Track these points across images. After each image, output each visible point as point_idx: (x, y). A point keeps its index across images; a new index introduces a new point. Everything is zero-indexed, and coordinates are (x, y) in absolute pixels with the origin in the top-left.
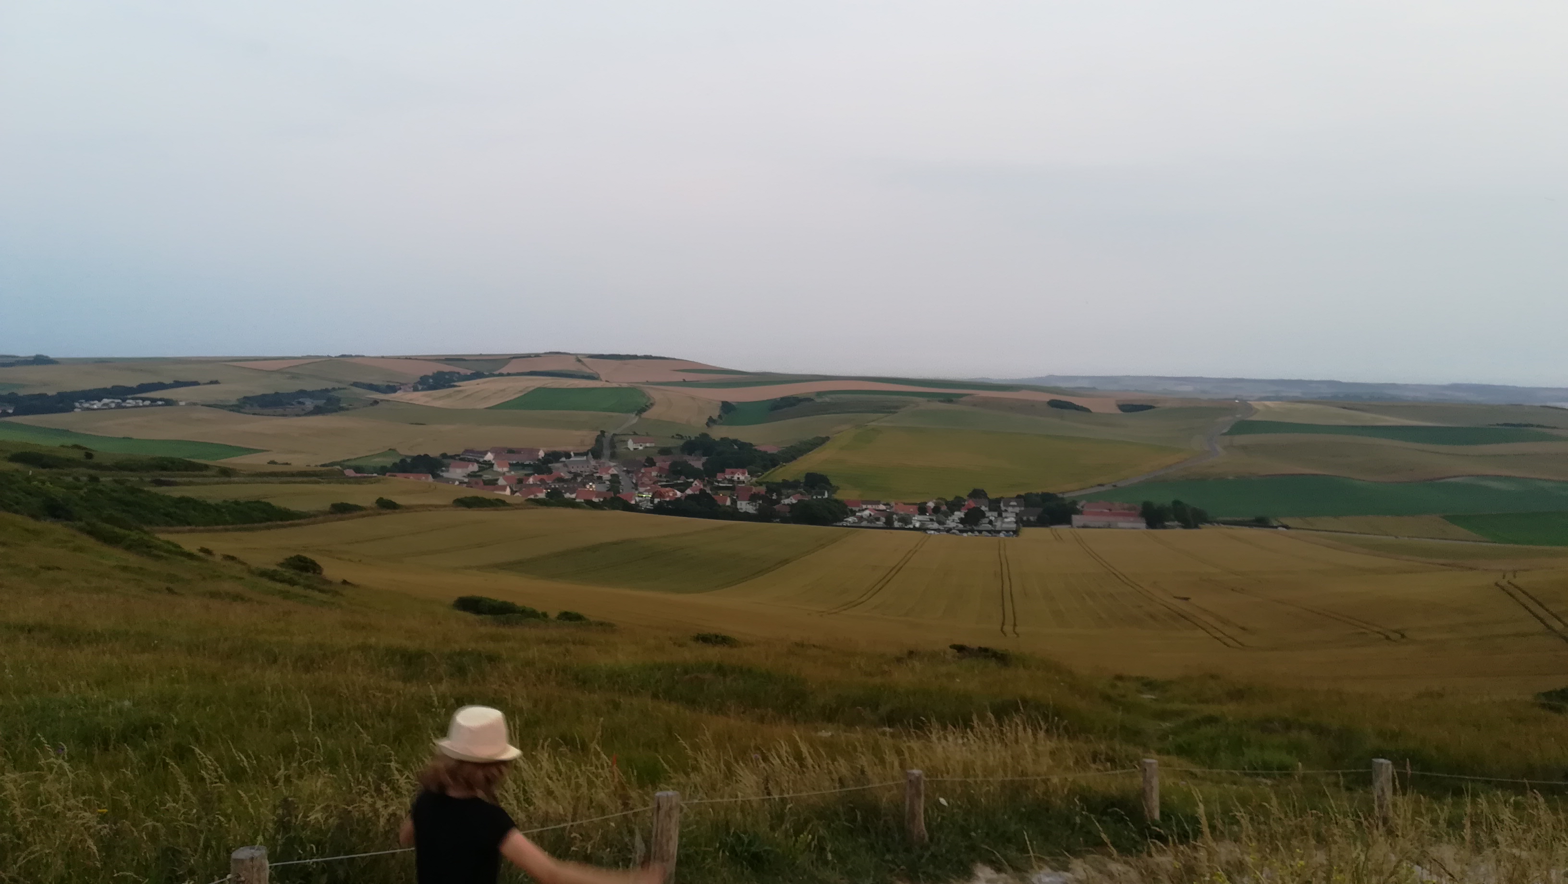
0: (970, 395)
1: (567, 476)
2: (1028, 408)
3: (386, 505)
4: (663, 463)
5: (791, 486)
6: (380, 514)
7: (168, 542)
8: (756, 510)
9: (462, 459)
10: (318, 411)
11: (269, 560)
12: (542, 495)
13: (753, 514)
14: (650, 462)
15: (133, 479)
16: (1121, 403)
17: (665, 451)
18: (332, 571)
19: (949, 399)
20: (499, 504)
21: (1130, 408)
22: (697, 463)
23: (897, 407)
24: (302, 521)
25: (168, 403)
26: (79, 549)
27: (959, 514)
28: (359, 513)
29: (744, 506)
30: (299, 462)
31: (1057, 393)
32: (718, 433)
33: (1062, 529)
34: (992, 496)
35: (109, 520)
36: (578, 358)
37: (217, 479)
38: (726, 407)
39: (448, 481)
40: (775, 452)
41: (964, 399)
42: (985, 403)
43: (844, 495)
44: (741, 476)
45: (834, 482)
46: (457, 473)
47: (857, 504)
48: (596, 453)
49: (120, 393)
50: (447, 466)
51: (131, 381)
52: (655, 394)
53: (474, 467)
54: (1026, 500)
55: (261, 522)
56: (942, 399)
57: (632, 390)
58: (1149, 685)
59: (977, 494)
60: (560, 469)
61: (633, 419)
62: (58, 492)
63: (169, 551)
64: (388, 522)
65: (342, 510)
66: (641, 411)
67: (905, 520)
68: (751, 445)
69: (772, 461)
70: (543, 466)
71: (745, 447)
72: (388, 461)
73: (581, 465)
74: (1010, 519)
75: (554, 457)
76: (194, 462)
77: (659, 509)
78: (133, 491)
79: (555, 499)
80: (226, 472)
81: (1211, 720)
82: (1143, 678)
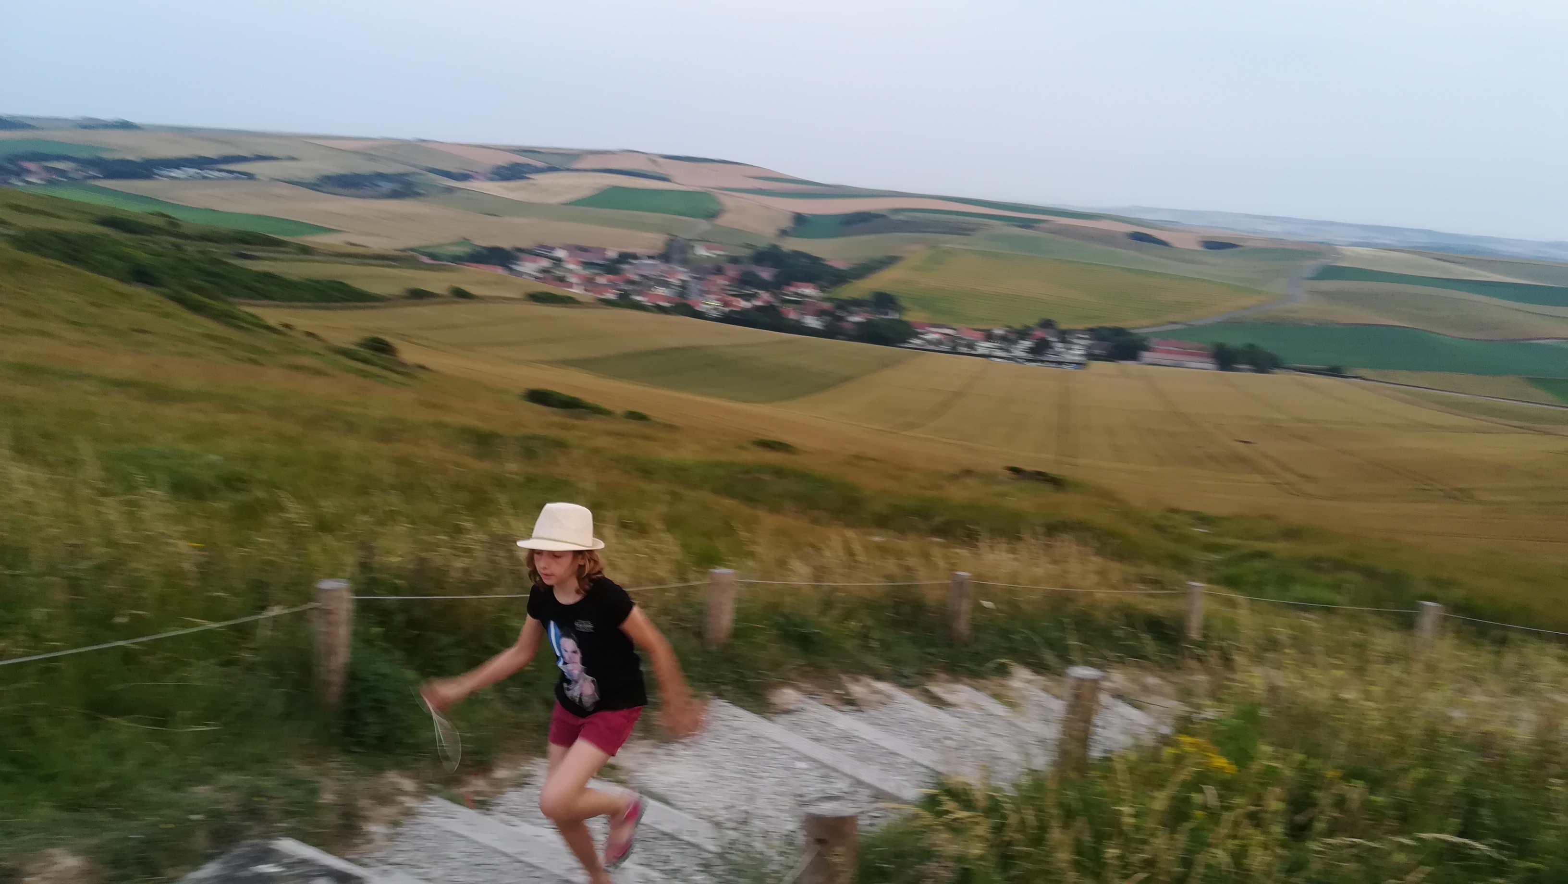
0: (1047, 221)
1: (636, 278)
2: (1108, 239)
3: (461, 294)
4: (732, 271)
5: (857, 304)
6: (454, 302)
7: (252, 316)
8: (824, 326)
9: (533, 253)
10: (395, 195)
11: (346, 339)
12: (611, 295)
13: (823, 331)
14: (719, 271)
15: (215, 249)
16: (1206, 240)
17: (734, 260)
18: (409, 354)
19: (1026, 224)
20: (568, 301)
21: (1214, 245)
22: (766, 274)
23: (973, 230)
24: (377, 304)
25: (250, 176)
26: (167, 315)
27: (1027, 344)
28: (434, 300)
29: (812, 322)
30: (377, 244)
31: (1139, 225)
32: (790, 245)
33: (1129, 365)
34: (1063, 326)
35: (196, 289)
36: (651, 158)
37: (295, 256)
38: (800, 219)
39: (520, 274)
40: (844, 268)
41: (1042, 225)
42: (1063, 231)
43: (913, 316)
44: (809, 290)
45: (904, 303)
46: (529, 267)
47: (923, 325)
48: (665, 257)
49: (201, 163)
50: (517, 259)
51: (211, 151)
52: (728, 200)
53: (545, 263)
54: (1096, 334)
55: (338, 301)
56: (1021, 224)
57: (703, 196)
58: (1203, 519)
59: (1047, 324)
60: (630, 271)
61: (703, 225)
62: (143, 257)
63: (253, 324)
64: (461, 311)
65: (418, 295)
66: (712, 215)
67: (971, 346)
68: (821, 259)
69: (840, 277)
70: (612, 267)
71: (815, 260)
72: (459, 250)
73: (652, 268)
74: (1076, 352)
75: (624, 258)
76: (273, 238)
77: (728, 318)
78: (218, 262)
79: (625, 301)
80: (305, 250)
81: (1261, 555)
82: (1196, 512)
